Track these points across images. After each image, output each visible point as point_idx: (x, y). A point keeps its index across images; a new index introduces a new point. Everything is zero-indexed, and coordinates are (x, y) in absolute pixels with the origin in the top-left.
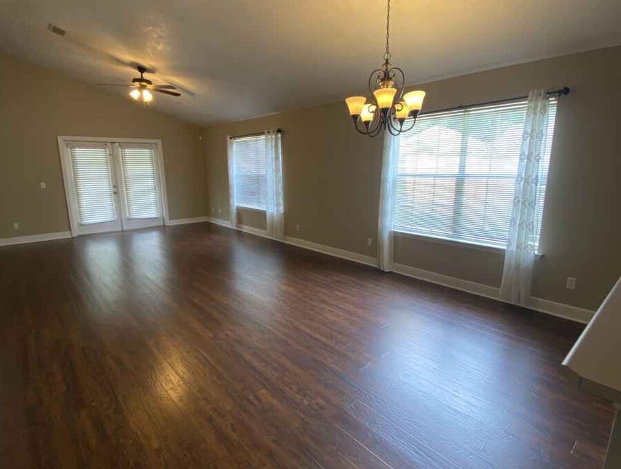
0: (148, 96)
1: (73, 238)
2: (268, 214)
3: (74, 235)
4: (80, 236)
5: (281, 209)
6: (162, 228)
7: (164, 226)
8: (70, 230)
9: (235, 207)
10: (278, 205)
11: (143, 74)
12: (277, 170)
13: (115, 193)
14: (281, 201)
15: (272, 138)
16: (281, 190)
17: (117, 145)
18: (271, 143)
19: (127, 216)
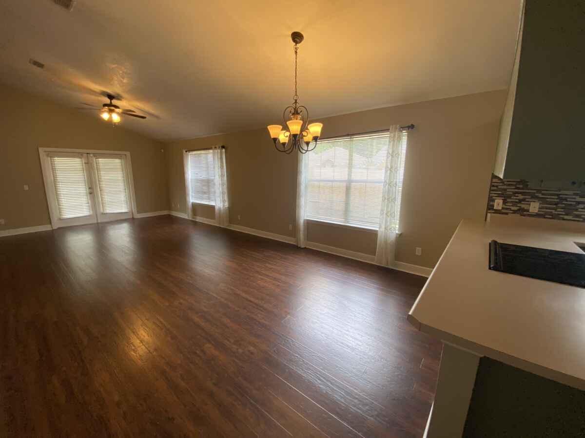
0: (116, 118)
1: (53, 230)
2: (217, 208)
3: (55, 227)
4: (59, 228)
5: (227, 205)
6: (131, 220)
7: (133, 218)
8: (51, 223)
9: (190, 205)
10: (224, 201)
11: (112, 101)
12: (222, 176)
13: (91, 193)
14: (226, 198)
15: (218, 152)
16: (226, 190)
17: (91, 155)
18: (218, 156)
19: (102, 211)
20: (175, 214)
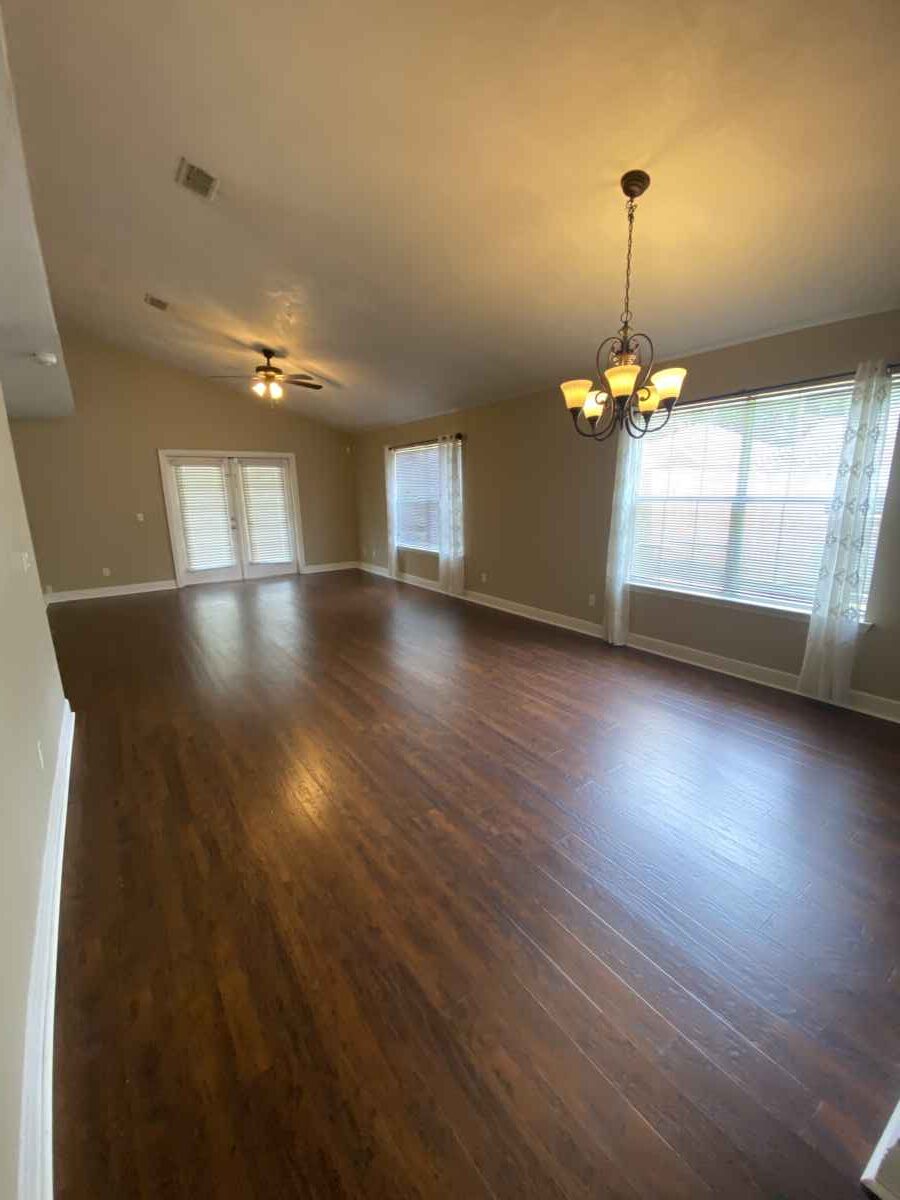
0: (276, 392)
1: (179, 589)
2: (442, 560)
3: (181, 586)
4: (188, 587)
5: (461, 551)
6: (297, 577)
7: (299, 574)
8: (175, 578)
9: (395, 549)
10: (456, 544)
11: (271, 360)
12: (455, 494)
13: (233, 528)
14: (460, 539)
15: (448, 447)
16: (460, 524)
17: (236, 460)
18: (448, 454)
19: (250, 559)
20: (367, 568)
